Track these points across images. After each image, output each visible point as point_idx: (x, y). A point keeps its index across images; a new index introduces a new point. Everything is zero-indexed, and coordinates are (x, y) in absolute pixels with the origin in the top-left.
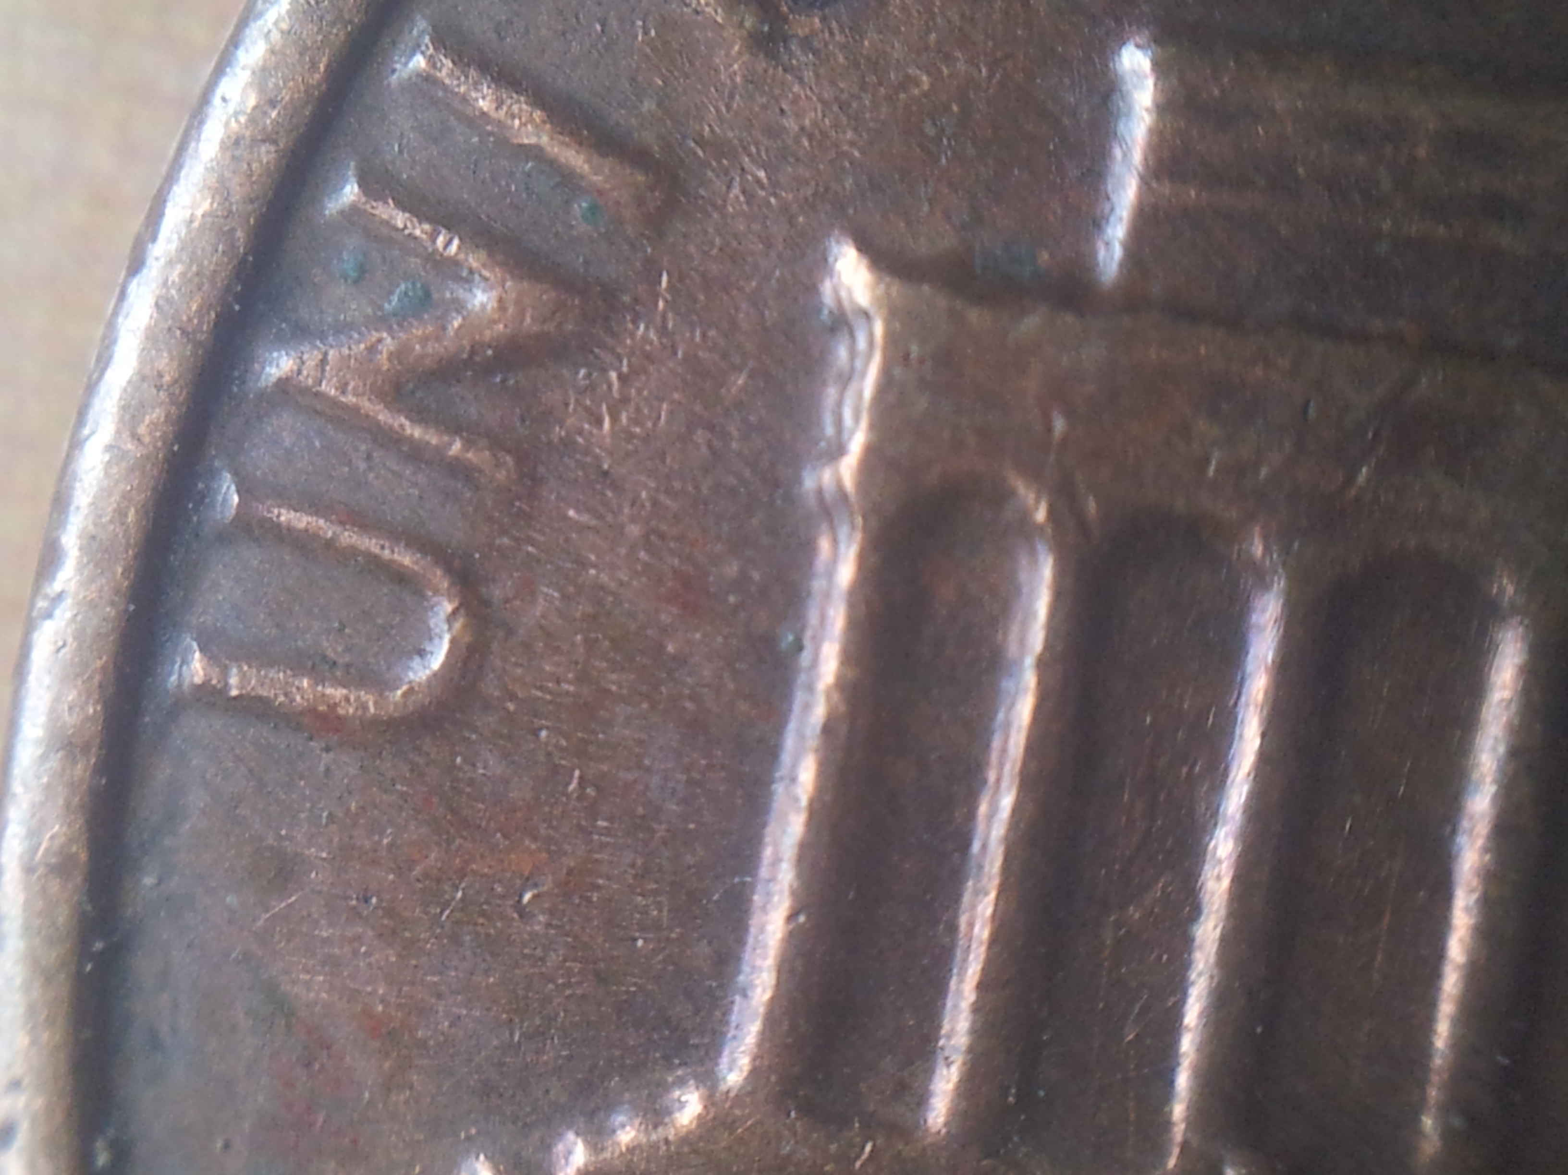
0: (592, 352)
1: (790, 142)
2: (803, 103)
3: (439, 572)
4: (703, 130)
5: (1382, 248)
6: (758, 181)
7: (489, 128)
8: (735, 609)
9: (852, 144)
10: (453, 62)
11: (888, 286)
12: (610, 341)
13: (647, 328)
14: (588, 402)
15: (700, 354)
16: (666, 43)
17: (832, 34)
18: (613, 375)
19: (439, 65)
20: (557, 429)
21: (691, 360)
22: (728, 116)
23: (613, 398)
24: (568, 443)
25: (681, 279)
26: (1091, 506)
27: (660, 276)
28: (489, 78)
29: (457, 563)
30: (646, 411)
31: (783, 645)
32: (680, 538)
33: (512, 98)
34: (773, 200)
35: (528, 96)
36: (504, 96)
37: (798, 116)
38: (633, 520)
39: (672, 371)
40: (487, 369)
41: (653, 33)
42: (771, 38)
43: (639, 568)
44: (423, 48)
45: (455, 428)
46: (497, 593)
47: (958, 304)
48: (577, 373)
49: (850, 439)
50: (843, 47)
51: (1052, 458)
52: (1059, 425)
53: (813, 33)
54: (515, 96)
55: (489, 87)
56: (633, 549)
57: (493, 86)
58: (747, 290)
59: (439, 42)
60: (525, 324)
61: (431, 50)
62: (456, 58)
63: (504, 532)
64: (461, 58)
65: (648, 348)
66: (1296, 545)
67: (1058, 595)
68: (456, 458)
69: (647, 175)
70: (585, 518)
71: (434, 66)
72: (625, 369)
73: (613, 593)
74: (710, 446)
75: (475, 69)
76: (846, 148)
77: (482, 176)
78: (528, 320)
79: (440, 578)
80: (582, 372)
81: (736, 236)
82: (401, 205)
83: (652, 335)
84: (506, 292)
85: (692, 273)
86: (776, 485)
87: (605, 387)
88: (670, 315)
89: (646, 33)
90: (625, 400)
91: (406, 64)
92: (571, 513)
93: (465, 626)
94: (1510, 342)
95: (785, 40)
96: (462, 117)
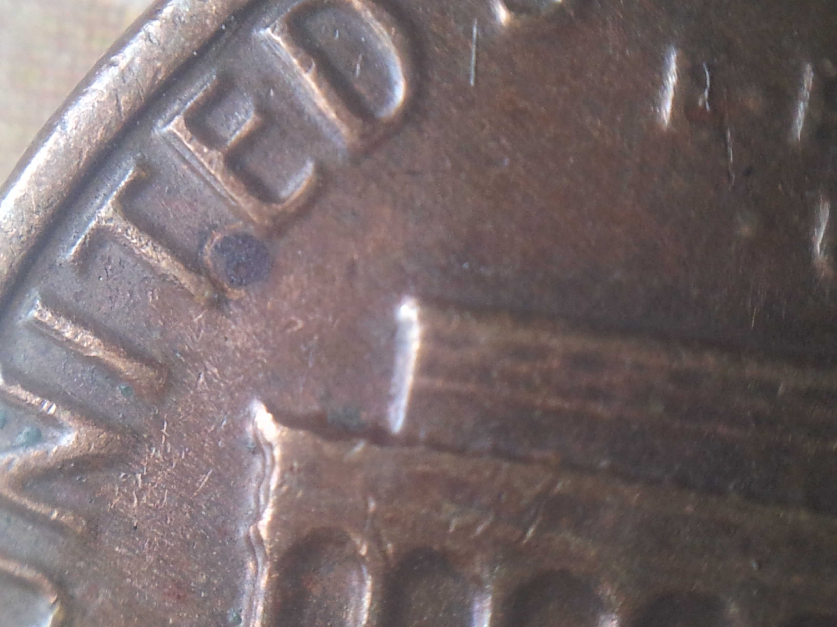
0: (128, 464)
1: (230, 354)
2: (237, 334)
3: (46, 581)
4: (185, 347)
5: (537, 414)
6: (214, 375)
7: (71, 348)
8: (205, 599)
9: (263, 355)
10: (52, 313)
11: (282, 431)
12: (136, 458)
13: (156, 451)
14: (126, 491)
15: (185, 464)
16: (164, 304)
17: (251, 298)
18: (139, 476)
19: (44, 315)
20: (109, 505)
21: (180, 466)
22: (198, 341)
23: (139, 488)
24: (114, 512)
25: (174, 425)
26: (390, 546)
27: (163, 424)
28: (71, 322)
29: (55, 577)
30: (156, 495)
31: (231, 619)
32: (175, 562)
33: (83, 332)
34: (222, 385)
35: (91, 331)
36: (79, 331)
37: (235, 340)
38: (150, 552)
39: (169, 473)
40: (72, 473)
41: (157, 298)
42: (219, 300)
43: (154, 578)
44: (36, 307)
45: (55, 504)
46: (78, 592)
47: (319, 441)
48: (120, 475)
49: (263, 512)
50: (256, 305)
51: (369, 521)
52: (372, 505)
53: (241, 299)
54: (84, 331)
55: (71, 326)
56: (150, 567)
57: (73, 326)
58: (209, 431)
59: (44, 304)
60: (91, 450)
61: (40, 308)
62: (53, 312)
63: (81, 559)
64: (55, 311)
65: (157, 461)
66: (497, 569)
67: (374, 594)
68: (55, 521)
69: (155, 372)
70: (124, 551)
71: (41, 315)
72: (145, 473)
73: (139, 591)
74: (190, 512)
75: (63, 317)
76: (259, 358)
77: (68, 372)
78: (92, 447)
79: (46, 584)
80: (123, 474)
81: (202, 403)
82: (24, 387)
83: (159, 455)
84: (81, 434)
85: (180, 422)
86: (226, 533)
87: (134, 482)
88: (169, 445)
89: (153, 298)
90: (144, 489)
91: (27, 314)
92: (117, 549)
93: (60, 611)
94: (604, 463)
95: (227, 302)
96: (56, 342)
